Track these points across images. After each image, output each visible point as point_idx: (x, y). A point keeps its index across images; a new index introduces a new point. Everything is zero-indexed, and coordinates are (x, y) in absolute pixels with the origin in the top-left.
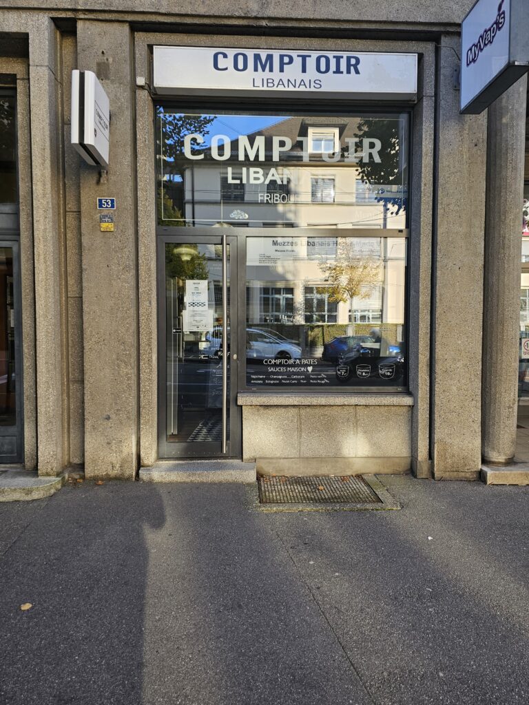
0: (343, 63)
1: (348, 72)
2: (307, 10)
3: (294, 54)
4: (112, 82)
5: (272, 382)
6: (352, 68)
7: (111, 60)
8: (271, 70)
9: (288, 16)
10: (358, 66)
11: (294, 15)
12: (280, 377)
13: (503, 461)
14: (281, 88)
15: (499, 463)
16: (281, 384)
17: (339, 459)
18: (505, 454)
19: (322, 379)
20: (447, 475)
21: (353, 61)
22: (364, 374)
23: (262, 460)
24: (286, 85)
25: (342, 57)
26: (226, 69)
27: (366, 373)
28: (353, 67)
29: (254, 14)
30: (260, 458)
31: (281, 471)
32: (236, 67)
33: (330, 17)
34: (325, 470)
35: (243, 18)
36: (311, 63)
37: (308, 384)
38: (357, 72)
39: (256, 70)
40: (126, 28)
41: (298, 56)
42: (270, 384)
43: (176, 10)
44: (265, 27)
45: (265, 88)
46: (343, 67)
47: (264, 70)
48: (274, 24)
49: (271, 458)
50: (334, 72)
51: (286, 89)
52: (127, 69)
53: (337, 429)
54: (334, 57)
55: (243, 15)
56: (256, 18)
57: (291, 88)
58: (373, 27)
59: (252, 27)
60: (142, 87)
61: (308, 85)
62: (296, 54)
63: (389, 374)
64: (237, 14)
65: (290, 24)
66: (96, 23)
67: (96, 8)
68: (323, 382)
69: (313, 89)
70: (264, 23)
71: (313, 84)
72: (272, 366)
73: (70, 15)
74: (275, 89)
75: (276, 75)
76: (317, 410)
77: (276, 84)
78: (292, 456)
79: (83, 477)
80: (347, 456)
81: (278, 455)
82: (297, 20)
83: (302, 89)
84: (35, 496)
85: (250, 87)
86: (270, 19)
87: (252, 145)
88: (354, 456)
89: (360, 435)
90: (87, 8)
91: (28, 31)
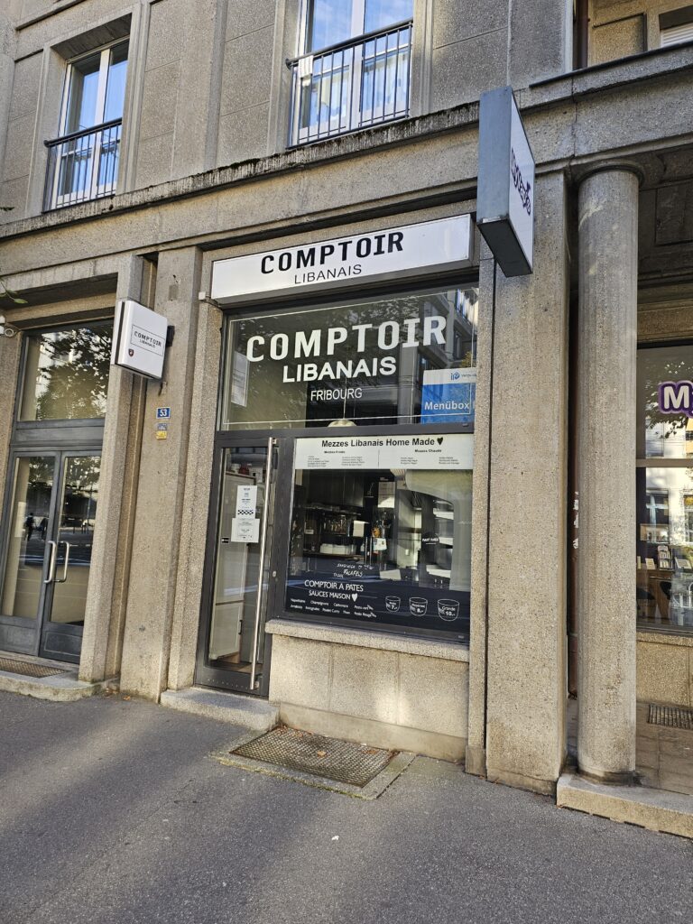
0: (385, 242)
1: (390, 250)
2: (345, 197)
3: (335, 243)
4: (179, 301)
5: (312, 609)
6: (394, 245)
7: (179, 282)
8: (312, 264)
9: (326, 208)
10: (401, 242)
11: (331, 206)
12: (321, 604)
13: (601, 775)
14: (321, 280)
15: (595, 777)
16: (321, 613)
17: (374, 723)
18: (605, 765)
19: (368, 612)
20: (505, 777)
21: (396, 238)
22: (419, 610)
23: (286, 706)
24: (326, 277)
25: (384, 236)
26: (272, 271)
27: (421, 609)
28: (396, 243)
29: (294, 214)
30: (286, 703)
31: (306, 724)
32: (281, 268)
33: (367, 199)
34: (356, 734)
35: (286, 219)
36: (352, 249)
37: (352, 617)
38: (400, 248)
39: (298, 266)
40: (194, 250)
41: (340, 244)
42: (309, 612)
43: (229, 227)
44: (306, 223)
45: (306, 283)
46: (385, 246)
47: (305, 265)
48: (314, 219)
49: (297, 706)
50: (375, 254)
51: (327, 280)
52: (190, 287)
53: (374, 680)
54: (376, 237)
55: (285, 217)
56: (297, 217)
57: (331, 279)
58: (415, 197)
59: (295, 226)
60: (204, 301)
61: (347, 272)
62: (337, 244)
63: (450, 614)
64: (279, 217)
65: (329, 215)
66: (171, 252)
67: (170, 240)
68: (369, 616)
69: (352, 276)
70: (305, 220)
71: (352, 270)
72: (314, 589)
73: (153, 249)
74: (315, 282)
75: (318, 267)
76: (352, 652)
77: (316, 276)
78: (321, 708)
79: (118, 690)
80: (385, 720)
81: (305, 703)
82: (335, 209)
83: (342, 277)
84: (61, 698)
85: (293, 285)
86: (309, 214)
87: (308, 340)
88: (394, 722)
89: (402, 694)
90: (165, 241)
91: (118, 271)
